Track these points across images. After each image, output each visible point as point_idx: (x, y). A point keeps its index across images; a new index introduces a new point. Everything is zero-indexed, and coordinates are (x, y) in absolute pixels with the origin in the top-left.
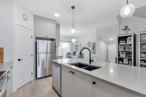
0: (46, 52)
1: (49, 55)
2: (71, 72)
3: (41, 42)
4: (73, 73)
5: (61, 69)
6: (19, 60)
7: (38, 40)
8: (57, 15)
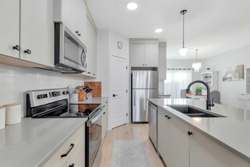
0: (145, 88)
1: (150, 91)
2: (166, 116)
3: (140, 73)
4: (169, 118)
5: (157, 111)
6: (114, 96)
7: (134, 72)
8: (159, 31)
